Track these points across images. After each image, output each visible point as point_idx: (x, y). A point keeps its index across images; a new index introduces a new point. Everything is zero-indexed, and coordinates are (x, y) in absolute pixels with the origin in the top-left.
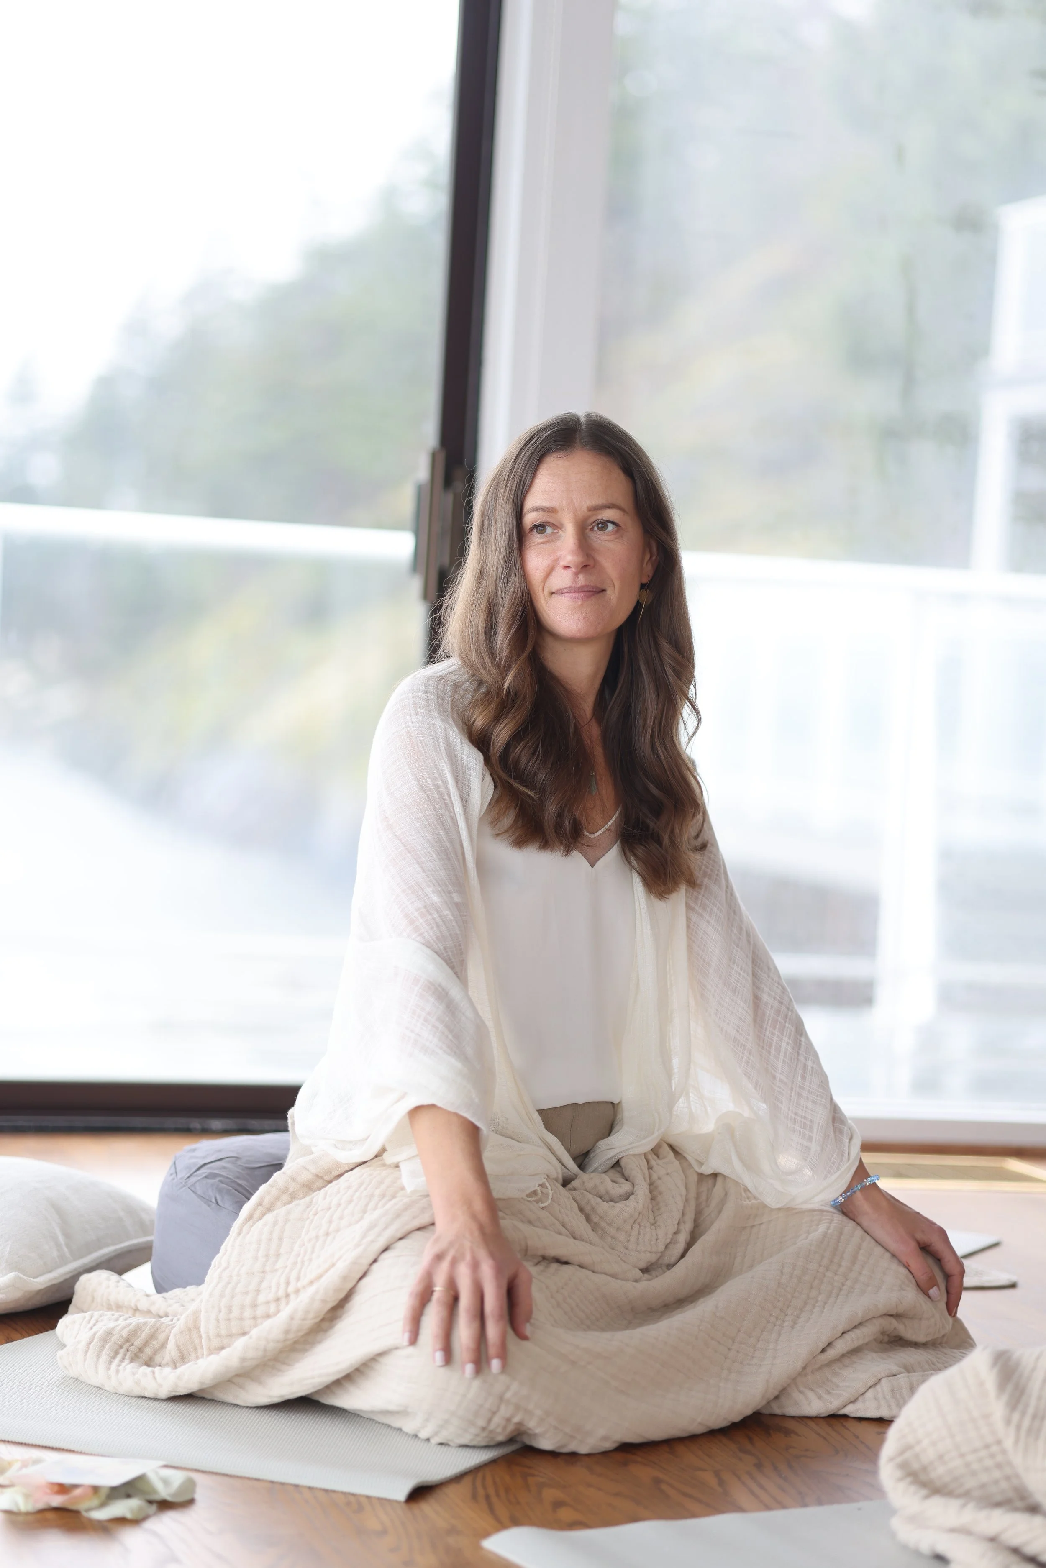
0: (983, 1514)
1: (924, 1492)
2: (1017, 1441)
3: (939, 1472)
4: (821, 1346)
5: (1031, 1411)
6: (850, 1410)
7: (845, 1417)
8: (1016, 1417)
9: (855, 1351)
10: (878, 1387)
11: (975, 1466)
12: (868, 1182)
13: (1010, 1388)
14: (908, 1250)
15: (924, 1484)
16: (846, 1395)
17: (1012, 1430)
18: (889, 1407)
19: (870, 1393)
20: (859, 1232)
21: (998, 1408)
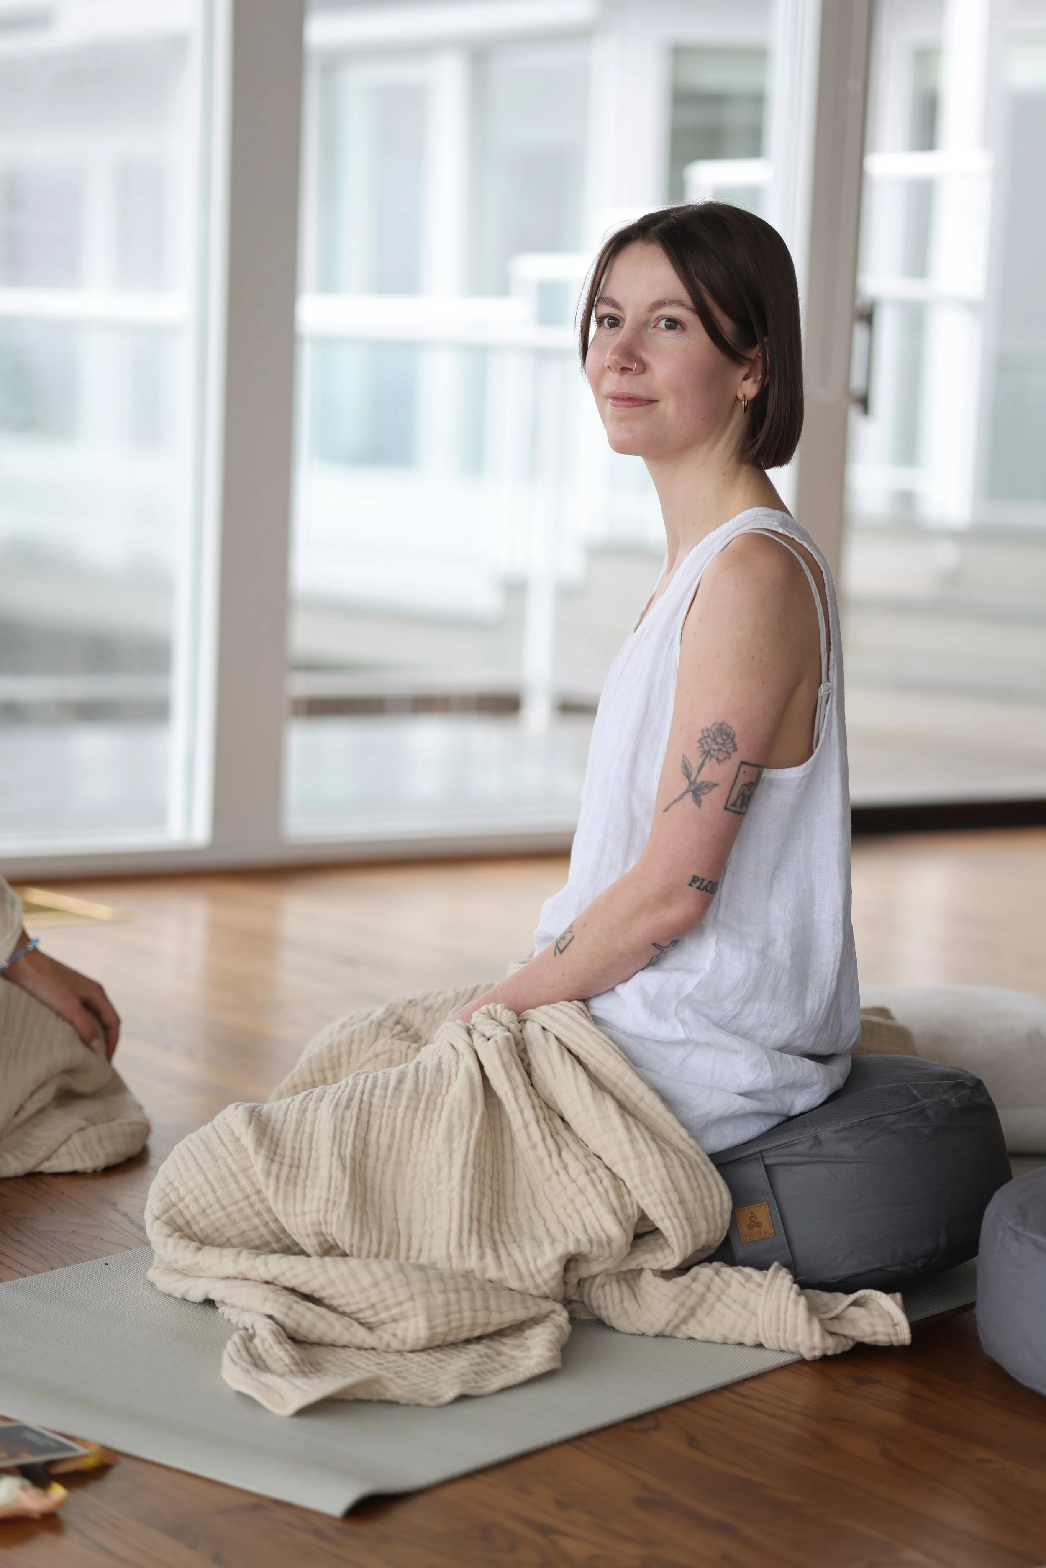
0: (259, 1261)
1: (195, 1244)
2: (277, 1190)
3: (202, 1225)
4: (15, 1108)
5: (287, 1161)
6: (46, 1167)
7: (40, 1174)
8: (274, 1168)
9: (41, 1111)
10: (70, 1143)
11: (236, 1216)
12: (30, 946)
13: (266, 1142)
14: (72, 1007)
15: (191, 1237)
16: (41, 1153)
17: (272, 1182)
18: (83, 1160)
19: (63, 1149)
20: (24, 996)
21: (258, 1163)
